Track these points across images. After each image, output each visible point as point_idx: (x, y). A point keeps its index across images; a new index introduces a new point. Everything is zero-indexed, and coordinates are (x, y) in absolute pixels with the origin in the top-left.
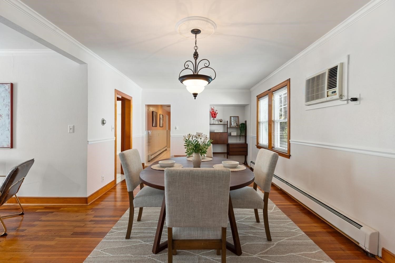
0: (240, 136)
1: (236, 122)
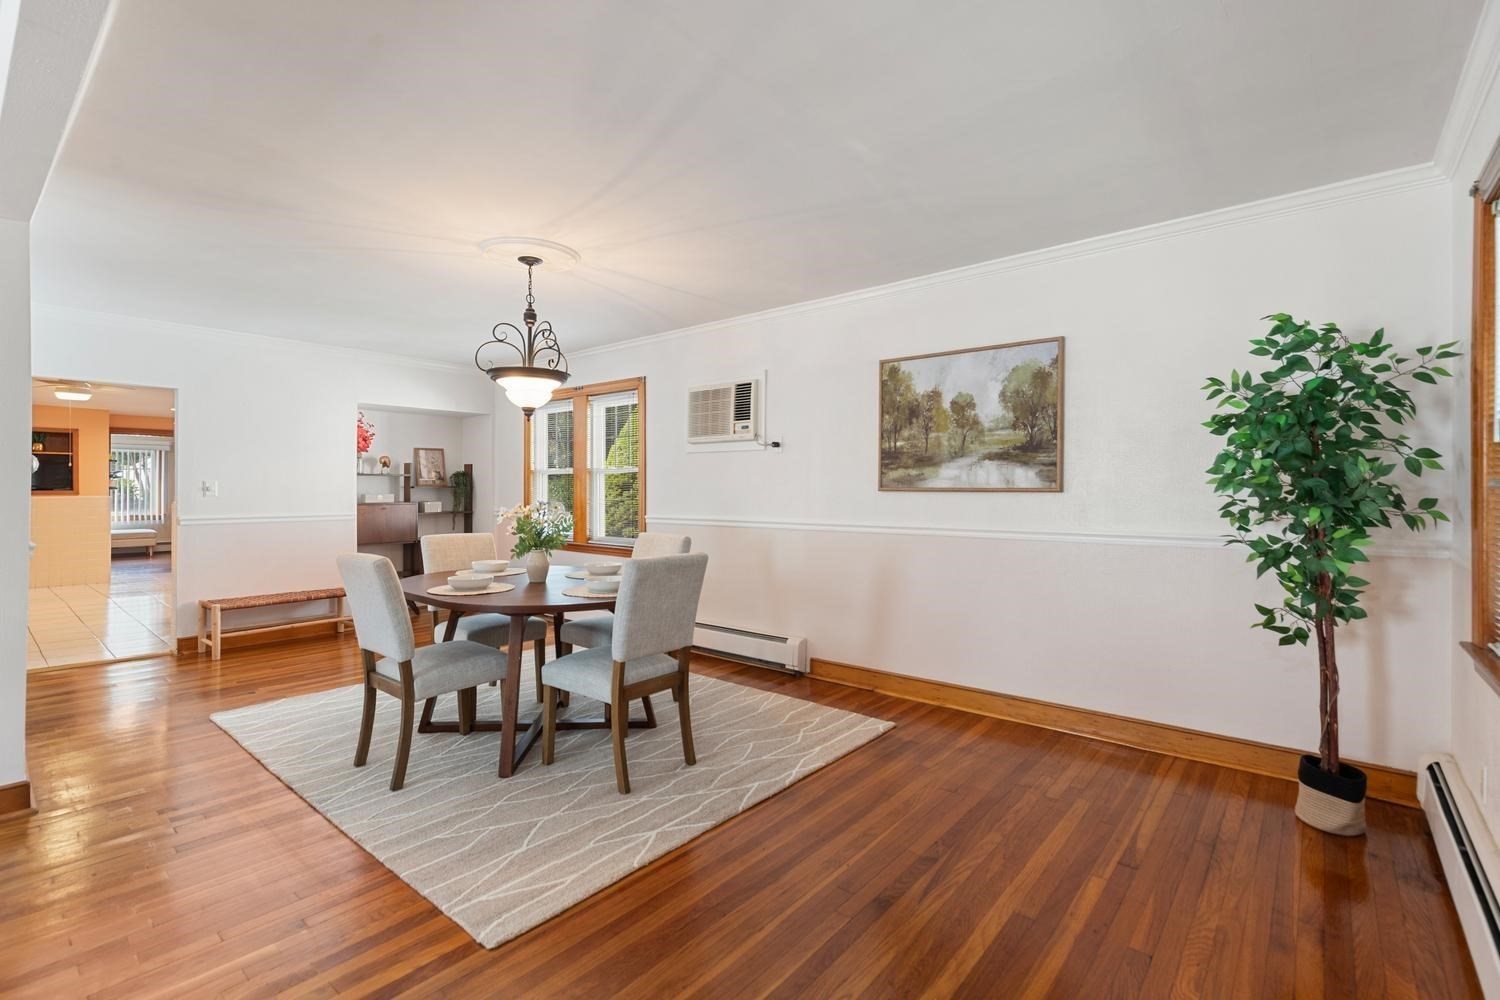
0: (454, 513)
1: (435, 466)
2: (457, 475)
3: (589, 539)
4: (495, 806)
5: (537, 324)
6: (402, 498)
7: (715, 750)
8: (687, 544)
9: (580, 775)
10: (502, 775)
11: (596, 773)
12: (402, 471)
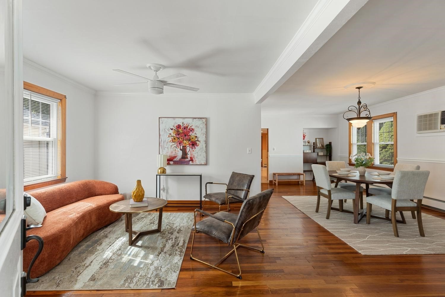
1: (321, 143)
2: (327, 145)
3: (373, 165)
4: (355, 229)
5: (361, 105)
6: (312, 151)
7: (433, 235)
8: (418, 168)
9: (379, 229)
10: (355, 223)
11: (385, 230)
12: (312, 144)
